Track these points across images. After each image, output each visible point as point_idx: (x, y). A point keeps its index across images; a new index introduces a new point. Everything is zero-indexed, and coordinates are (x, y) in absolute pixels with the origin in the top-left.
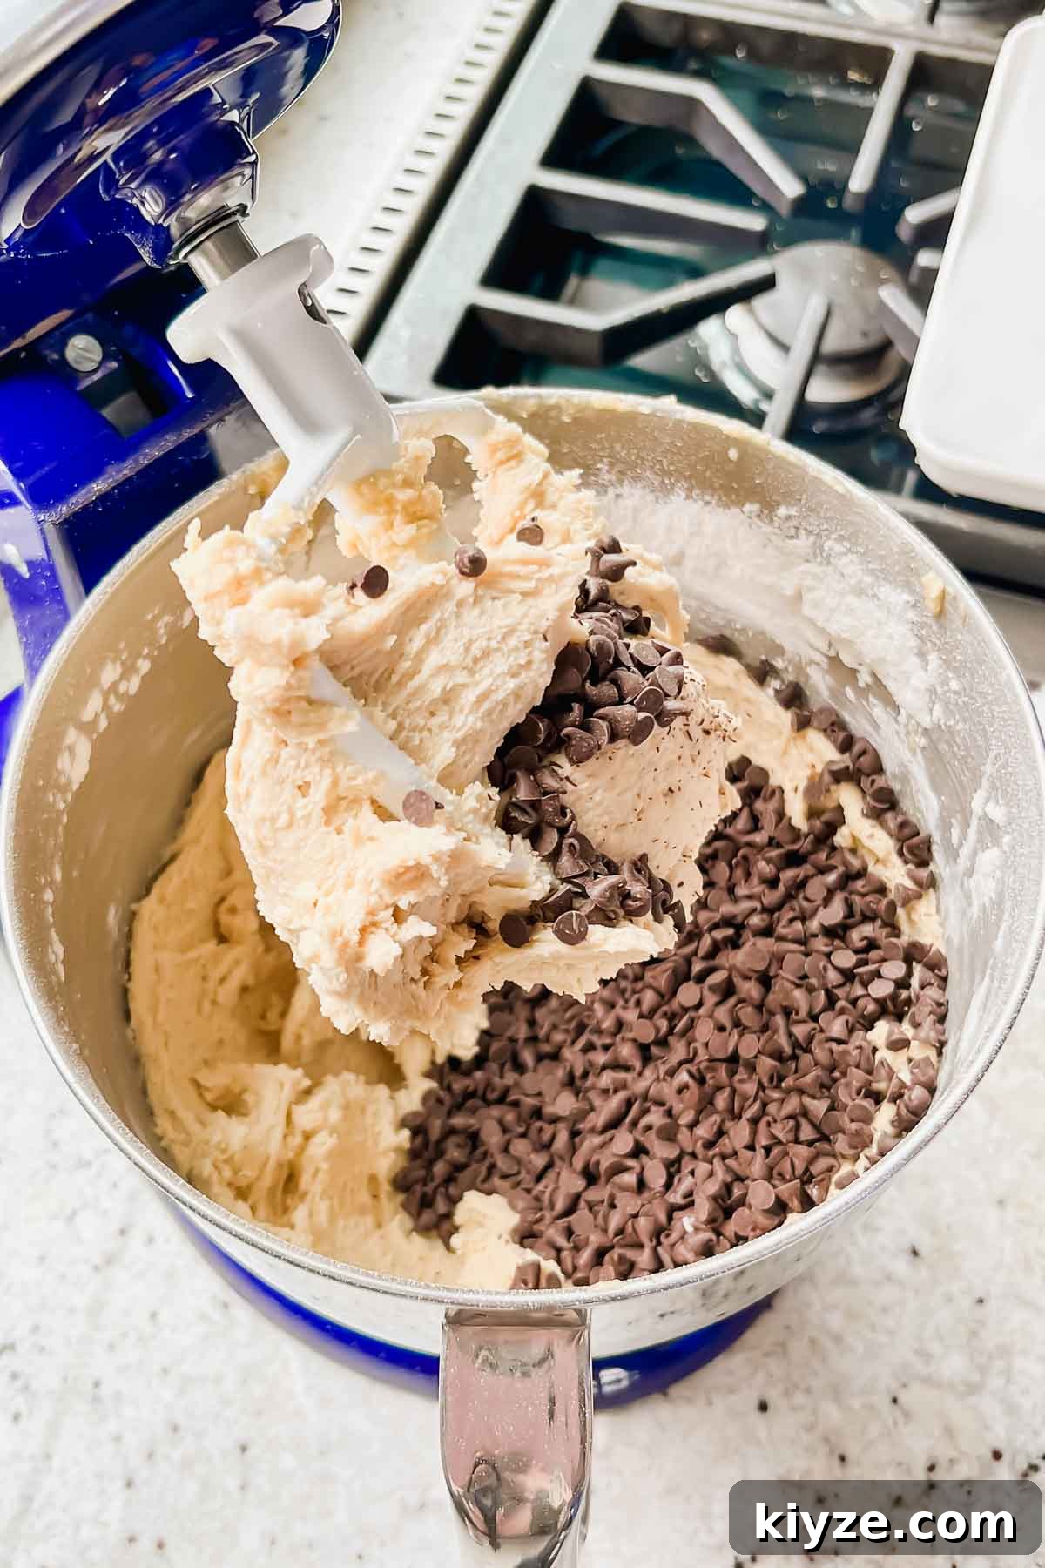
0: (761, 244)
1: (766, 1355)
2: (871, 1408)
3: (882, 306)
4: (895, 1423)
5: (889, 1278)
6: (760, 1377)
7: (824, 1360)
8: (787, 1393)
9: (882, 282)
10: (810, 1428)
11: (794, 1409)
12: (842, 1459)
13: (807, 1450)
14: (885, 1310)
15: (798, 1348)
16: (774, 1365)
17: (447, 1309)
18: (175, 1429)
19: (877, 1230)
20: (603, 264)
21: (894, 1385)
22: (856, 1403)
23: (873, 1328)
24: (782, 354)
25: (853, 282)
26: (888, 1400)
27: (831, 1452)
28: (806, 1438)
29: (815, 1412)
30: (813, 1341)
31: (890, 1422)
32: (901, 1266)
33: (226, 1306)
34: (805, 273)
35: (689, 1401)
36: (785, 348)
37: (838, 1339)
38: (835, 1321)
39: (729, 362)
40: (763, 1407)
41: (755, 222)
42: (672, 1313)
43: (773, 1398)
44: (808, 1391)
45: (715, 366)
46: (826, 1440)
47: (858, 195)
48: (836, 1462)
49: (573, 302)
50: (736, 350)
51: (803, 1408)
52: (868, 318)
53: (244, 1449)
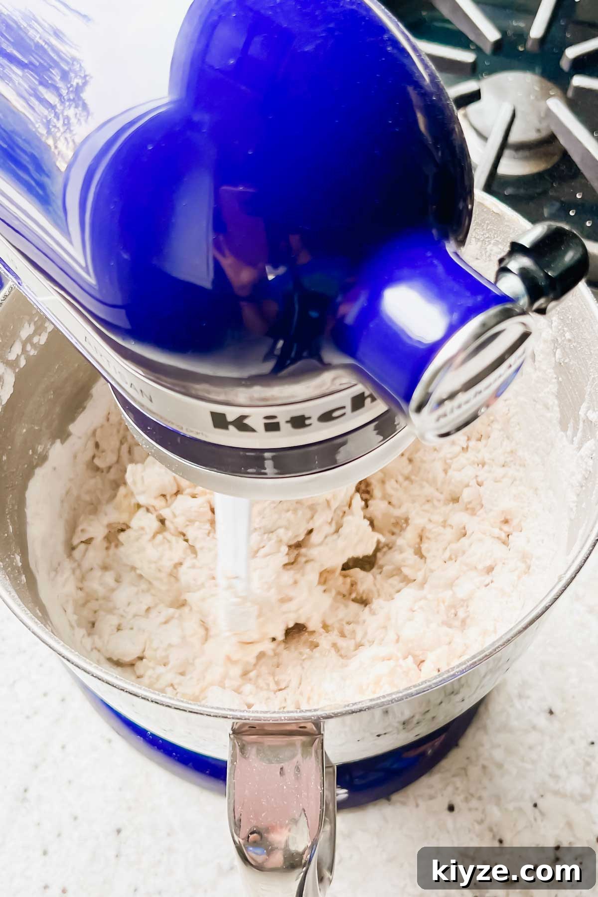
1: (454, 776)
2: (520, 810)
3: (549, 112)
4: (535, 820)
5: (534, 728)
6: (450, 789)
7: (491, 779)
8: (466, 800)
9: (550, 96)
10: (481, 822)
11: (470, 810)
12: (501, 841)
13: (478, 836)
14: (531, 748)
15: (474, 771)
16: (458, 782)
17: (234, 723)
18: (75, 818)
19: (528, 697)
21: (535, 796)
22: (511, 807)
23: (523, 760)
24: (484, 142)
25: (532, 97)
26: (531, 805)
27: (494, 837)
28: (477, 827)
29: (484, 811)
30: (484, 767)
31: (532, 820)
32: (542, 721)
33: (110, 741)
34: (501, 91)
35: (404, 804)
36: (485, 138)
37: (500, 766)
38: (498, 754)
40: (451, 808)
42: (385, 734)
43: (458, 802)
44: (480, 798)
46: (491, 830)
48: (497, 843)
51: (477, 809)
52: (541, 120)
53: (119, 831)
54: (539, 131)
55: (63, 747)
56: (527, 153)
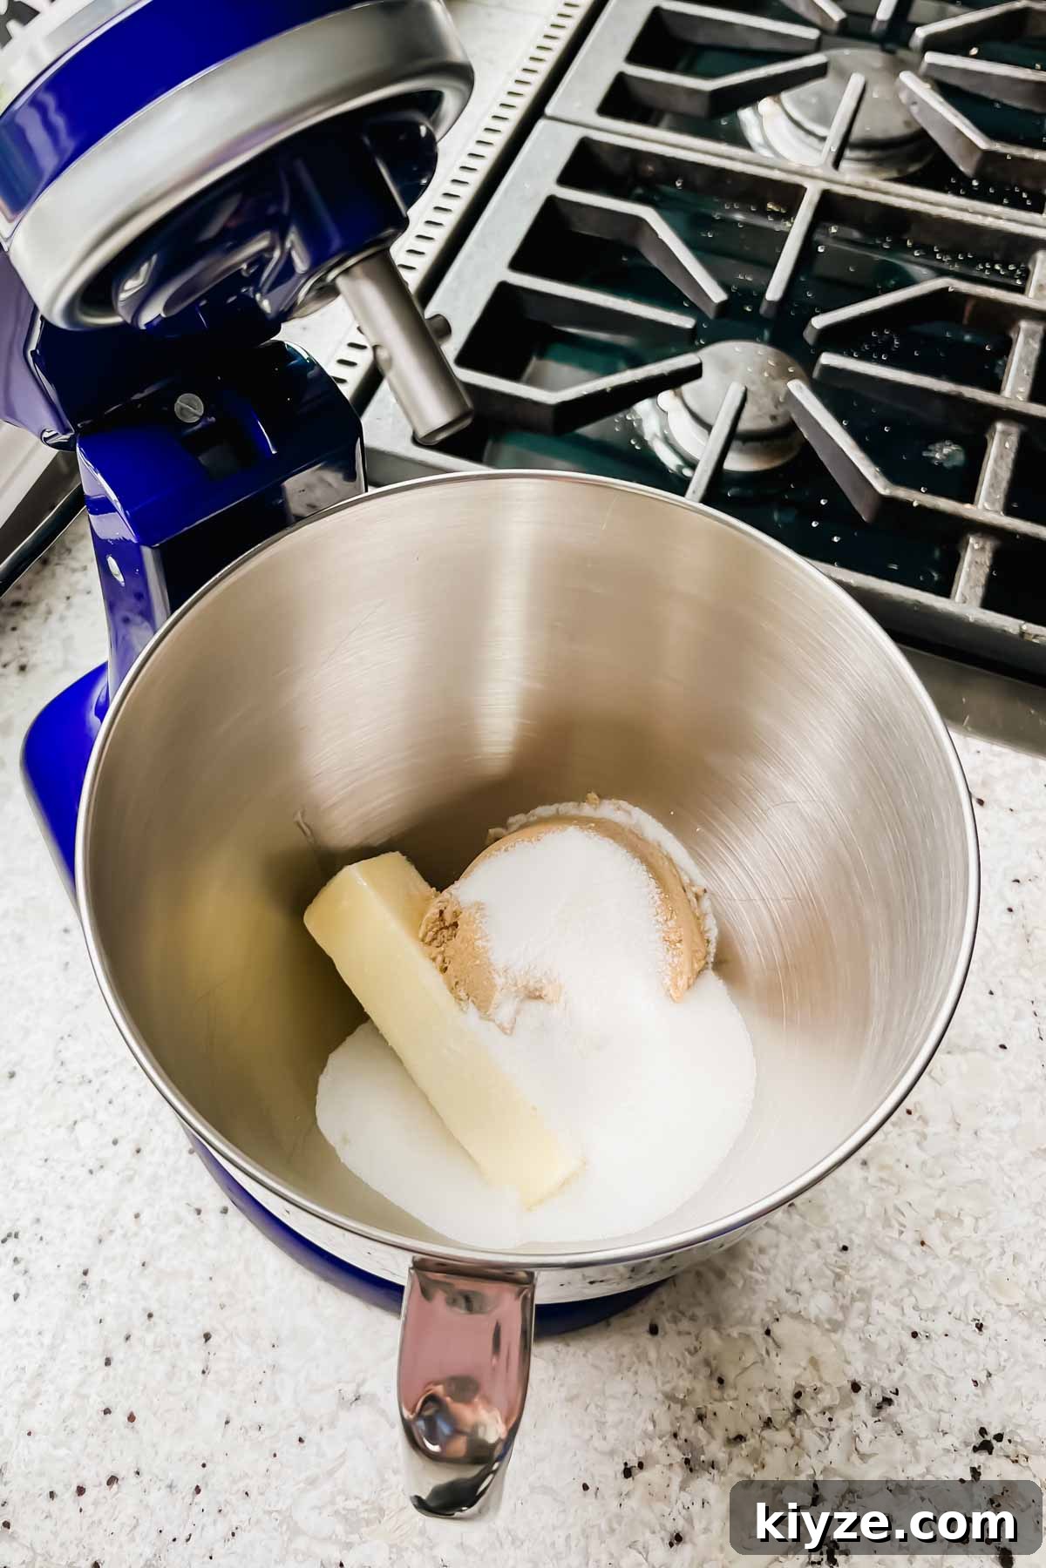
0: (689, 340)
2: (747, 1337)
3: (789, 394)
4: (768, 1353)
6: (652, 1304)
7: (708, 1292)
8: (674, 1319)
9: (791, 377)
10: (694, 1352)
11: (679, 1333)
12: (721, 1381)
13: (690, 1371)
14: (762, 1251)
15: (686, 1280)
16: (664, 1295)
17: (414, 1257)
20: (558, 348)
21: (768, 1318)
22: (735, 1333)
23: (751, 1267)
24: (706, 432)
25: (766, 375)
26: (762, 1331)
27: (711, 1375)
28: (690, 1360)
29: (697, 1338)
31: (764, 1353)
34: (726, 367)
36: (708, 427)
39: (659, 434)
40: (653, 1331)
41: (687, 322)
43: (663, 1321)
44: (693, 1318)
45: (647, 437)
46: (707, 1363)
47: (770, 302)
48: (715, 1383)
49: (531, 382)
50: (664, 425)
51: (689, 1333)
52: (777, 404)
53: (207, 1337)
54: (774, 418)
55: (137, 1216)
56: (758, 444)
